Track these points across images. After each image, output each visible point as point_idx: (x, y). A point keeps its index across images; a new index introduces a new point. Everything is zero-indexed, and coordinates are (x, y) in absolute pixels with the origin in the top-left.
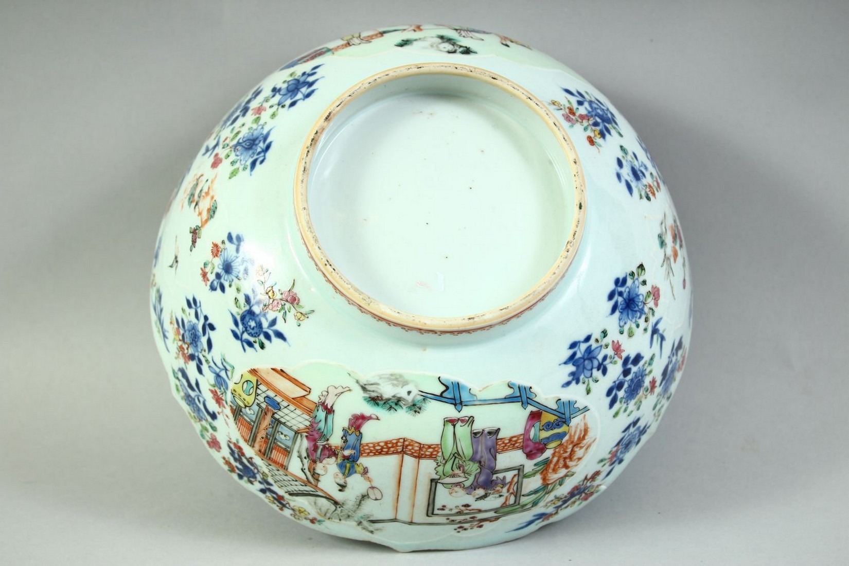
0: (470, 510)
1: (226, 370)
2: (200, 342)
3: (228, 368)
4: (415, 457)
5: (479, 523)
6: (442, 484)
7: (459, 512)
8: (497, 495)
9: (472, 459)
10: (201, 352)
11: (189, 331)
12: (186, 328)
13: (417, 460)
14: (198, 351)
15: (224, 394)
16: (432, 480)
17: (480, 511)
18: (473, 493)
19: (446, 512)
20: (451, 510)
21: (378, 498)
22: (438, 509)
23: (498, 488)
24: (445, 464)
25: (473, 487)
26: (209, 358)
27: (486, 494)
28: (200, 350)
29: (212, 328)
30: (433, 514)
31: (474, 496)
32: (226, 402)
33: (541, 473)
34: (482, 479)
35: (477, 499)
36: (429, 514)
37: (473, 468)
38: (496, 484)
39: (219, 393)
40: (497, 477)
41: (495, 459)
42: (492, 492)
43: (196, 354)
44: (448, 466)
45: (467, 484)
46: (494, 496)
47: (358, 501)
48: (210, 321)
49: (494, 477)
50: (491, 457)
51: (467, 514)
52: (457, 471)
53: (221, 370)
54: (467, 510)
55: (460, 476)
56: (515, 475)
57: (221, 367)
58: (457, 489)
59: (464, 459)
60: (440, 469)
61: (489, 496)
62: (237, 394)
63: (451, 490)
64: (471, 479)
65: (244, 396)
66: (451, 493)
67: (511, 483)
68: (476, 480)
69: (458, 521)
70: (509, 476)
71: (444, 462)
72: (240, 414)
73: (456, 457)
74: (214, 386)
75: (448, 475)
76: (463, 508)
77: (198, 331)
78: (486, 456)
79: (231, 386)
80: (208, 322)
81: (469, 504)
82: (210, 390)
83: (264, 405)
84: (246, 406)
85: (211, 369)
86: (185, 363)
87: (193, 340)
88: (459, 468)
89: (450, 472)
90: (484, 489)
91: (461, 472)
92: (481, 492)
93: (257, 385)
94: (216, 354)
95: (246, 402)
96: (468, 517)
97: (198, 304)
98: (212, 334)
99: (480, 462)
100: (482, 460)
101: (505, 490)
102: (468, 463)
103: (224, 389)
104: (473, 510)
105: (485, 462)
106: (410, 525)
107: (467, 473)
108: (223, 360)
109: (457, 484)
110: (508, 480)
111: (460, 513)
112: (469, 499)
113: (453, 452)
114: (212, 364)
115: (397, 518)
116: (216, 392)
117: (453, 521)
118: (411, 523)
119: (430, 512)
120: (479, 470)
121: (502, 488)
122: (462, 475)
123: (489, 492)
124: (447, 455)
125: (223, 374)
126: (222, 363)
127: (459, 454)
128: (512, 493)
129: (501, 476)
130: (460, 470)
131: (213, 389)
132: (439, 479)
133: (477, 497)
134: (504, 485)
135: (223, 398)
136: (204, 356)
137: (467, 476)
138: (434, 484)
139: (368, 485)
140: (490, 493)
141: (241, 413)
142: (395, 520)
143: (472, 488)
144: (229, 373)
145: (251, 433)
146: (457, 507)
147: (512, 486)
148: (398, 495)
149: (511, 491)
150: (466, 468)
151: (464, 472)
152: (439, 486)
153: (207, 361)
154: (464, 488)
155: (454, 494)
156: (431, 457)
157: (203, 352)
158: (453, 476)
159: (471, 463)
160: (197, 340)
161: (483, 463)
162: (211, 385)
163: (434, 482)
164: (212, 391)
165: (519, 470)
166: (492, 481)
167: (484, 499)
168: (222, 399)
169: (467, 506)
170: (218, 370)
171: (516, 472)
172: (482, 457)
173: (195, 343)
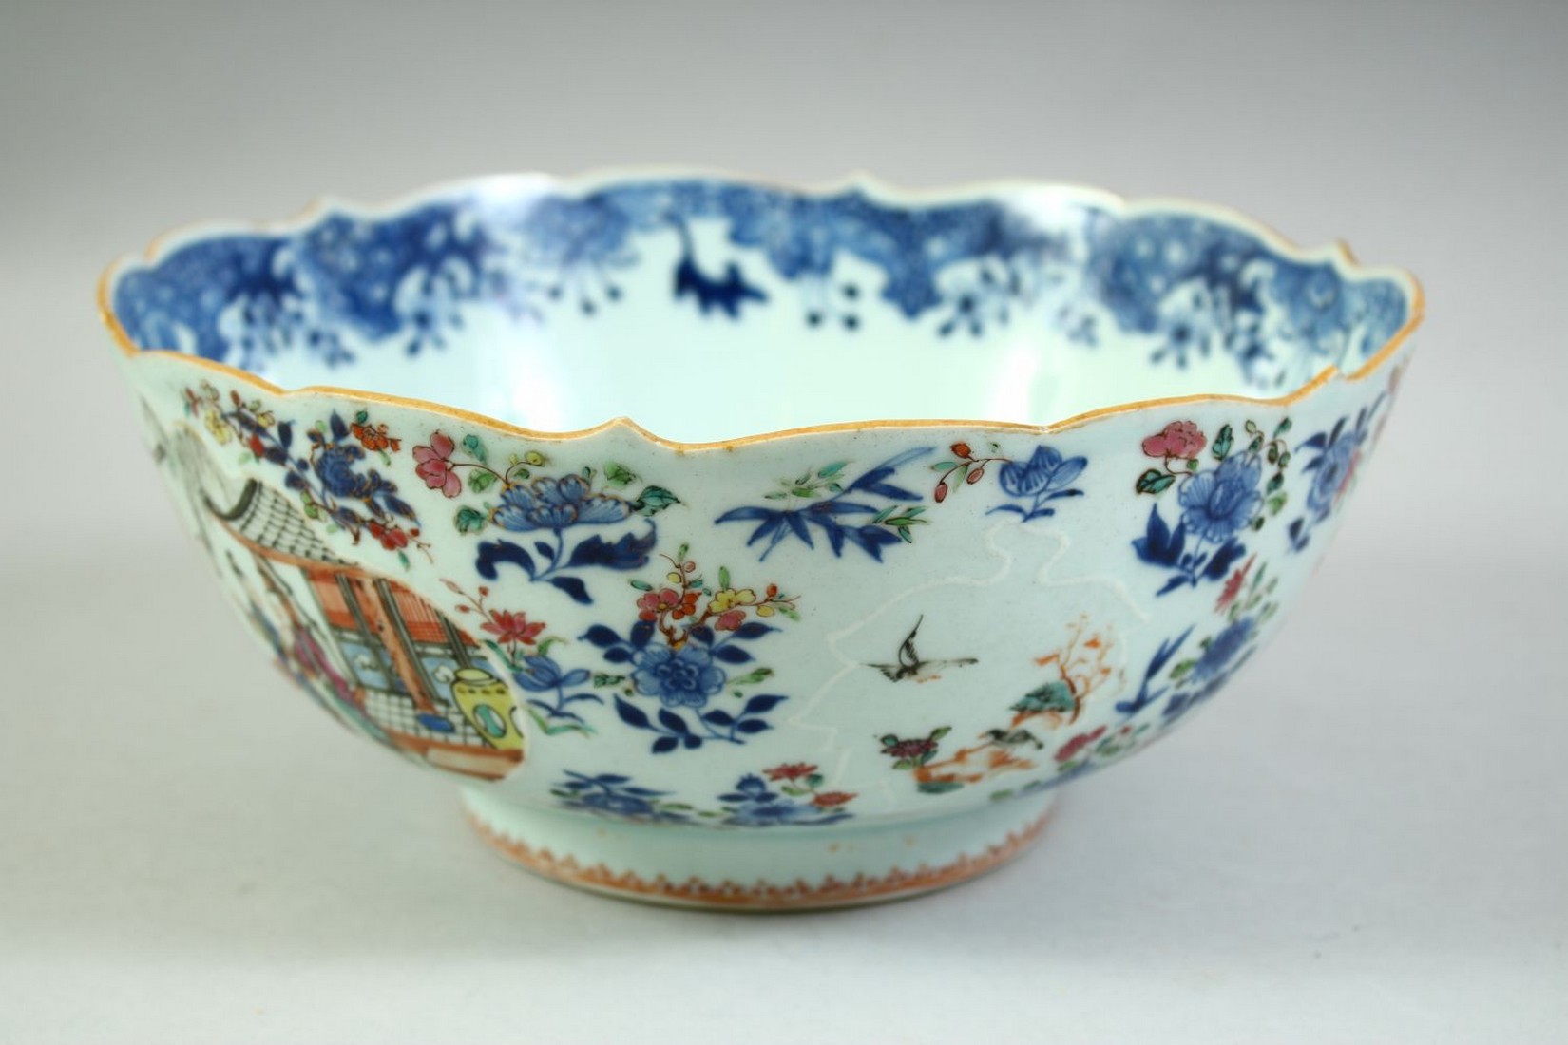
1: (555, 713)
2: (655, 694)
3: (556, 722)
10: (633, 675)
11: (703, 669)
12: (718, 663)
14: (642, 667)
15: (509, 656)
26: (606, 693)
28: (640, 676)
29: (662, 746)
32: (490, 644)
39: (521, 645)
43: (638, 657)
48: (681, 753)
53: (563, 701)
57: (571, 707)
62: (493, 689)
65: (479, 699)
72: (451, 647)
74: (543, 649)
77: (682, 703)
79: (516, 695)
80: (681, 742)
82: (543, 625)
83: (440, 709)
84: (458, 680)
85: (581, 675)
86: (649, 588)
87: (676, 667)
93: (485, 740)
94: (601, 716)
95: (465, 687)
97: (739, 735)
98: (648, 737)
103: (521, 669)
108: (578, 723)
114: (588, 688)
116: (528, 641)
125: (550, 697)
126: (572, 716)
131: (539, 638)
135: (504, 647)
136: (619, 679)
141: (449, 652)
144: (543, 713)
145: (402, 620)
153: (603, 680)
157: (627, 684)
160: (667, 683)
162: (549, 641)
164: (537, 628)
168: (505, 639)
170: (568, 691)
173: (664, 672)
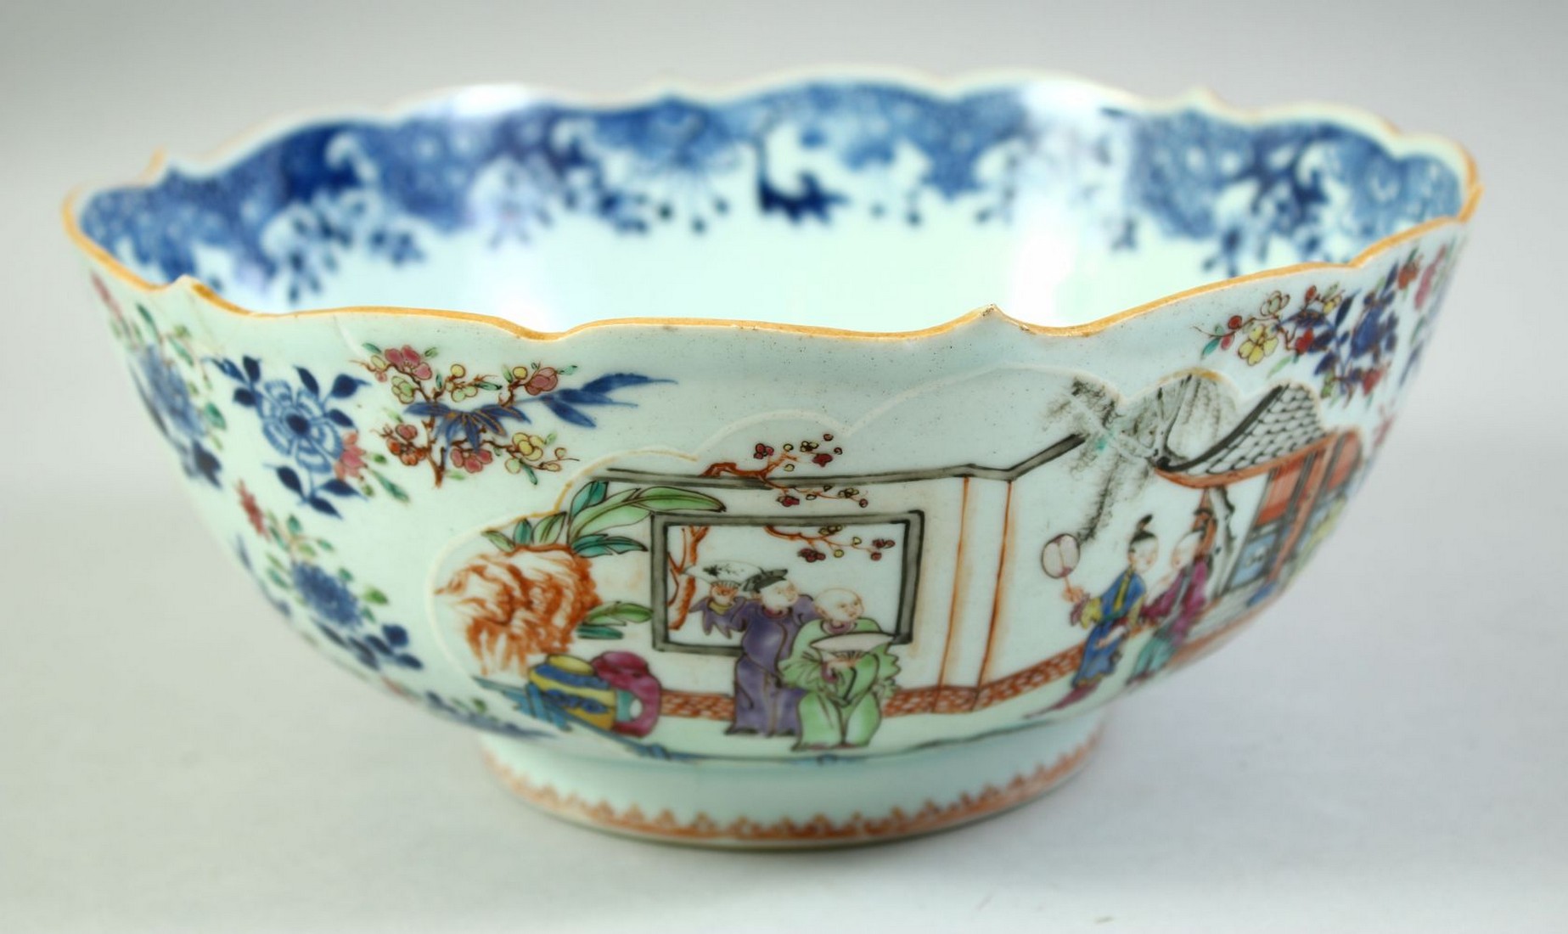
0: (800, 535)
4: (948, 688)
5: (768, 469)
6: (880, 632)
7: (832, 533)
8: (723, 576)
9: (799, 693)
13: (946, 681)
16: (908, 639)
17: (770, 526)
18: (796, 598)
19: (869, 533)
20: (856, 542)
21: (1053, 546)
22: (891, 544)
23: (723, 600)
24: (875, 681)
25: (793, 618)
27: (757, 590)
30: (907, 523)
31: (792, 588)
33: (596, 602)
34: (772, 640)
35: (781, 578)
36: (915, 519)
37: (795, 671)
38: (729, 615)
40: (729, 636)
41: (737, 686)
42: (740, 593)
44: (865, 676)
45: (811, 630)
46: (732, 577)
47: (1106, 510)
49: (736, 638)
50: (751, 693)
51: (809, 521)
52: (842, 666)
54: (809, 540)
55: (834, 653)
56: (677, 627)
58: (840, 616)
59: (823, 695)
60: (885, 670)
61: (748, 580)
63: (858, 614)
64: (801, 644)
66: (858, 602)
67: (686, 608)
68: (790, 637)
69: (833, 492)
70: (692, 630)
71: (875, 688)
73: (845, 697)
75: (867, 657)
76: (821, 546)
78: (763, 693)
81: (802, 560)
88: (835, 676)
89: (858, 664)
90: (764, 608)
91: (830, 666)
92: (774, 598)
96: (805, 508)
99: (779, 684)
100: (772, 688)
101: (703, 589)
102: (813, 686)
104: (792, 537)
105: (767, 683)
106: (971, 466)
107: (813, 660)
109: (840, 630)
110: (695, 621)
111: (830, 526)
112: (805, 576)
113: (849, 708)
115: (1005, 484)
117: (848, 494)
118: (967, 473)
119: (914, 531)
120: (782, 664)
121: (711, 599)
122: (827, 657)
123: (748, 595)
124: (868, 701)
127: (836, 705)
128: (680, 570)
129: (717, 638)
130: (833, 670)
132: (890, 644)
133: (781, 584)
134: (707, 606)
137: (815, 654)
138: (904, 629)
139: (1074, 579)
140: (745, 589)
142: (1014, 473)
143: (800, 616)
146: (839, 553)
147: (682, 594)
148: (999, 576)
149: (683, 579)
150: (816, 674)
151: (822, 664)
152: (888, 623)
154: (822, 619)
155: (849, 599)
156: (908, 695)
158: (851, 655)
159: (802, 683)
161: (772, 681)
163: (903, 634)
165: (666, 639)
166: (743, 627)
167: (763, 572)
169: (811, 556)
171: (675, 636)
172: (774, 695)
